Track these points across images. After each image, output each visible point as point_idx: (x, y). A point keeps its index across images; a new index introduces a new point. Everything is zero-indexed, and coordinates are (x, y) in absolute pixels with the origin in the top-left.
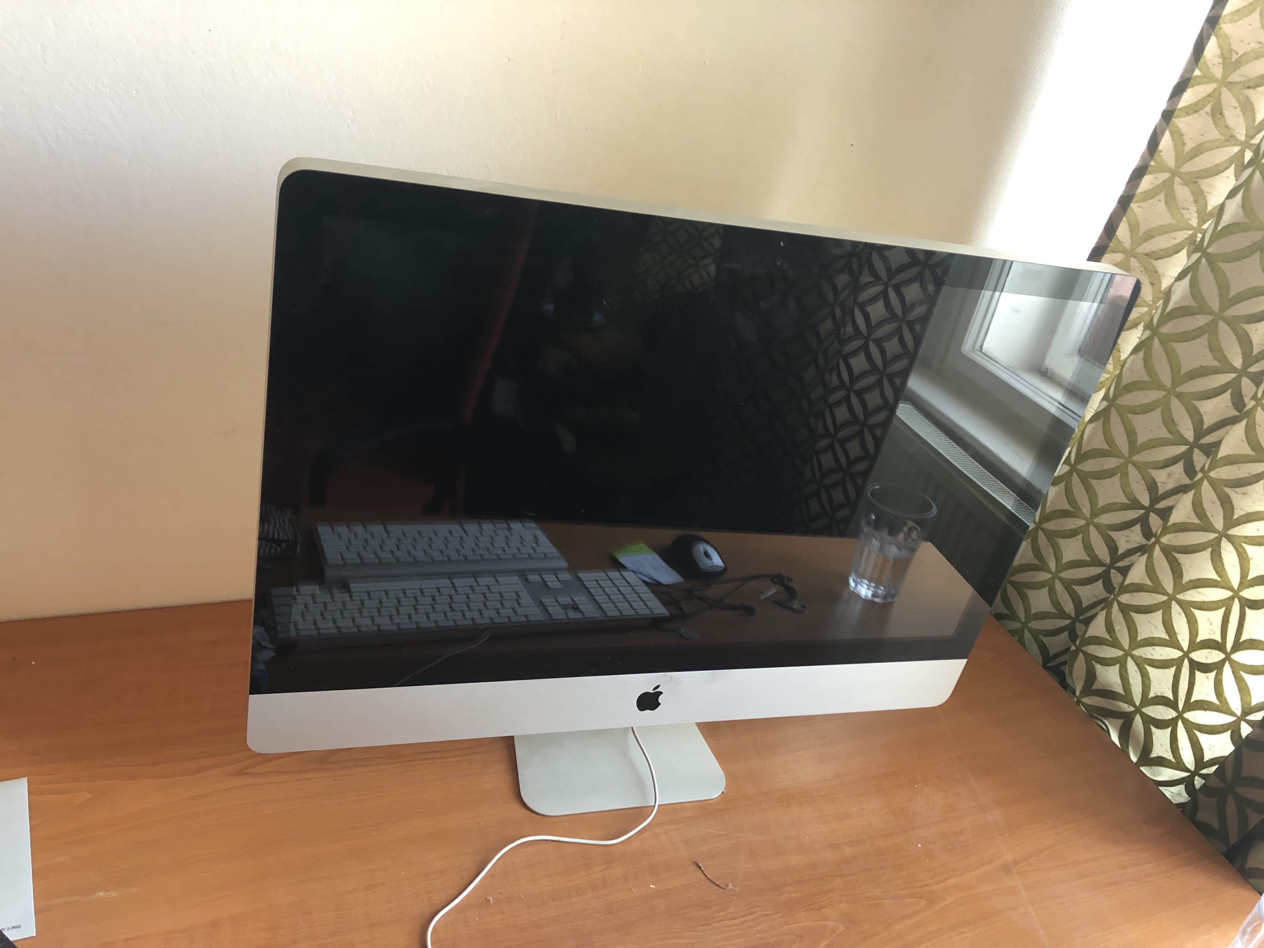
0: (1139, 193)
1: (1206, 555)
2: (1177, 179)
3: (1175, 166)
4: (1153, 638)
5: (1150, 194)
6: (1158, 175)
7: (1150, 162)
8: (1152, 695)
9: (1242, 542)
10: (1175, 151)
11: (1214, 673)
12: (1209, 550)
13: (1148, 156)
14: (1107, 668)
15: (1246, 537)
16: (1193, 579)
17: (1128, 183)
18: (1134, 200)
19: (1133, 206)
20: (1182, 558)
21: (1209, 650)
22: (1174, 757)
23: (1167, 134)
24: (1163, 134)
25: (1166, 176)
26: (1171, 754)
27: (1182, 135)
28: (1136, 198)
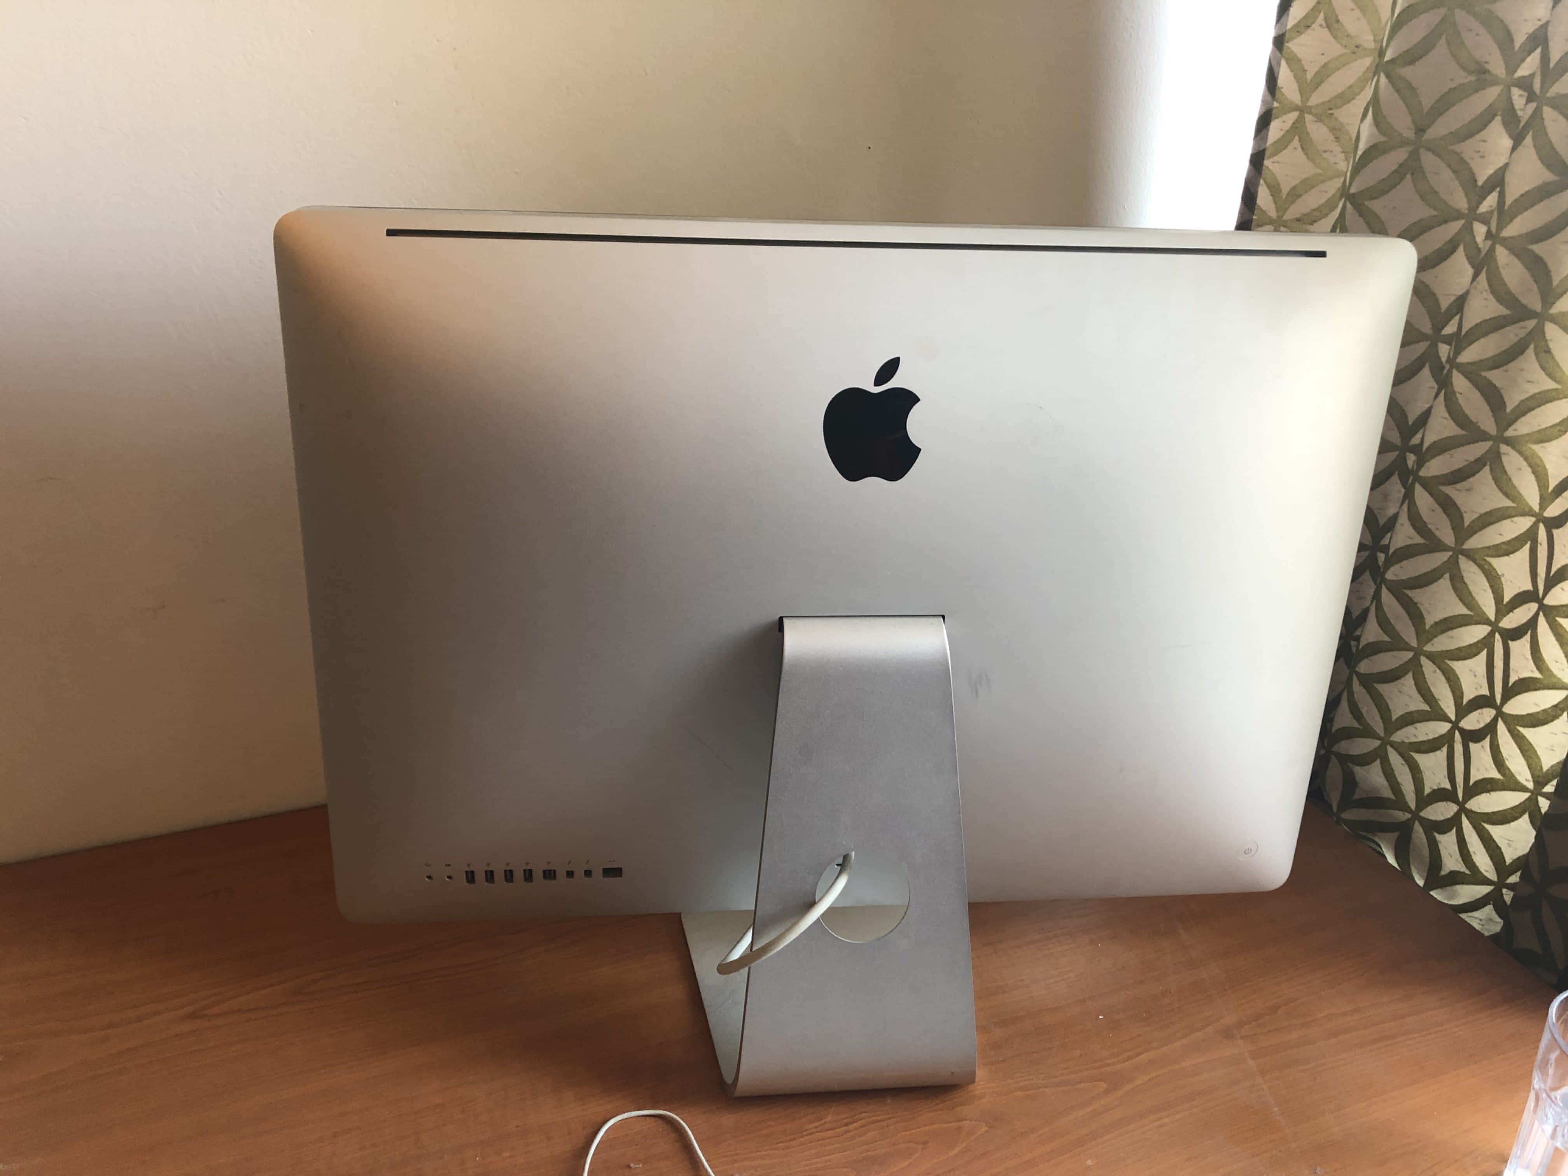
0: (1270, 146)
1: (1445, 582)
2: (1308, 117)
3: (1302, 101)
4: (1410, 713)
5: (1283, 143)
6: (1285, 117)
7: (1273, 104)
8: (1427, 791)
9: (1485, 556)
10: (1298, 82)
11: (1488, 739)
12: (1447, 576)
13: (1269, 98)
14: (1366, 767)
15: (1489, 548)
16: (1437, 620)
17: (1256, 136)
18: (1266, 157)
19: (1267, 163)
20: (1416, 595)
21: (1480, 711)
22: (1467, 867)
23: (1283, 63)
24: (1279, 65)
25: (1294, 115)
26: (1463, 865)
27: (1300, 61)
28: (1267, 153)
